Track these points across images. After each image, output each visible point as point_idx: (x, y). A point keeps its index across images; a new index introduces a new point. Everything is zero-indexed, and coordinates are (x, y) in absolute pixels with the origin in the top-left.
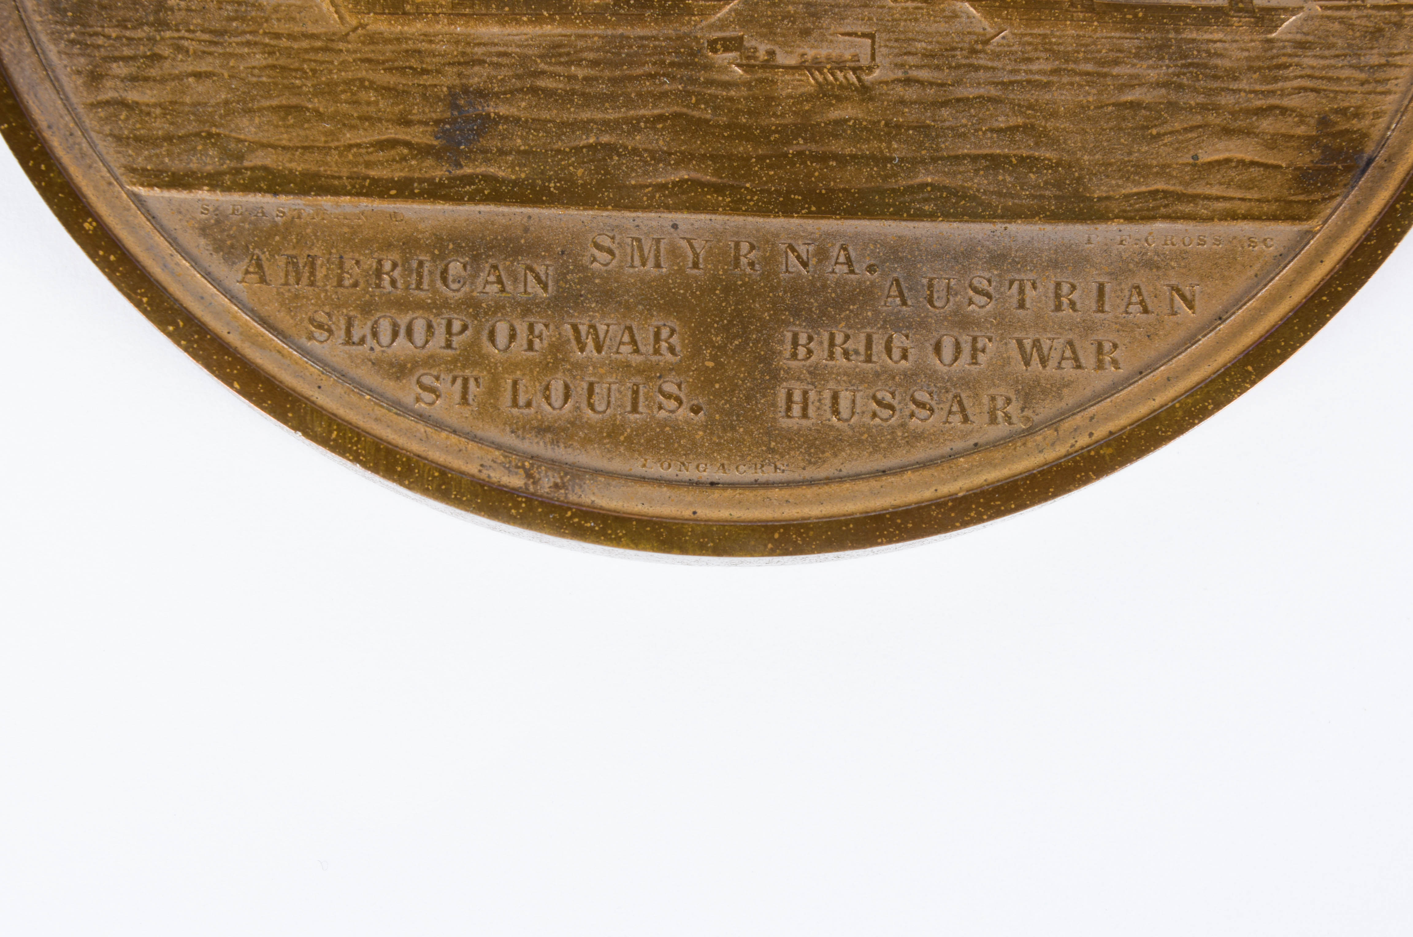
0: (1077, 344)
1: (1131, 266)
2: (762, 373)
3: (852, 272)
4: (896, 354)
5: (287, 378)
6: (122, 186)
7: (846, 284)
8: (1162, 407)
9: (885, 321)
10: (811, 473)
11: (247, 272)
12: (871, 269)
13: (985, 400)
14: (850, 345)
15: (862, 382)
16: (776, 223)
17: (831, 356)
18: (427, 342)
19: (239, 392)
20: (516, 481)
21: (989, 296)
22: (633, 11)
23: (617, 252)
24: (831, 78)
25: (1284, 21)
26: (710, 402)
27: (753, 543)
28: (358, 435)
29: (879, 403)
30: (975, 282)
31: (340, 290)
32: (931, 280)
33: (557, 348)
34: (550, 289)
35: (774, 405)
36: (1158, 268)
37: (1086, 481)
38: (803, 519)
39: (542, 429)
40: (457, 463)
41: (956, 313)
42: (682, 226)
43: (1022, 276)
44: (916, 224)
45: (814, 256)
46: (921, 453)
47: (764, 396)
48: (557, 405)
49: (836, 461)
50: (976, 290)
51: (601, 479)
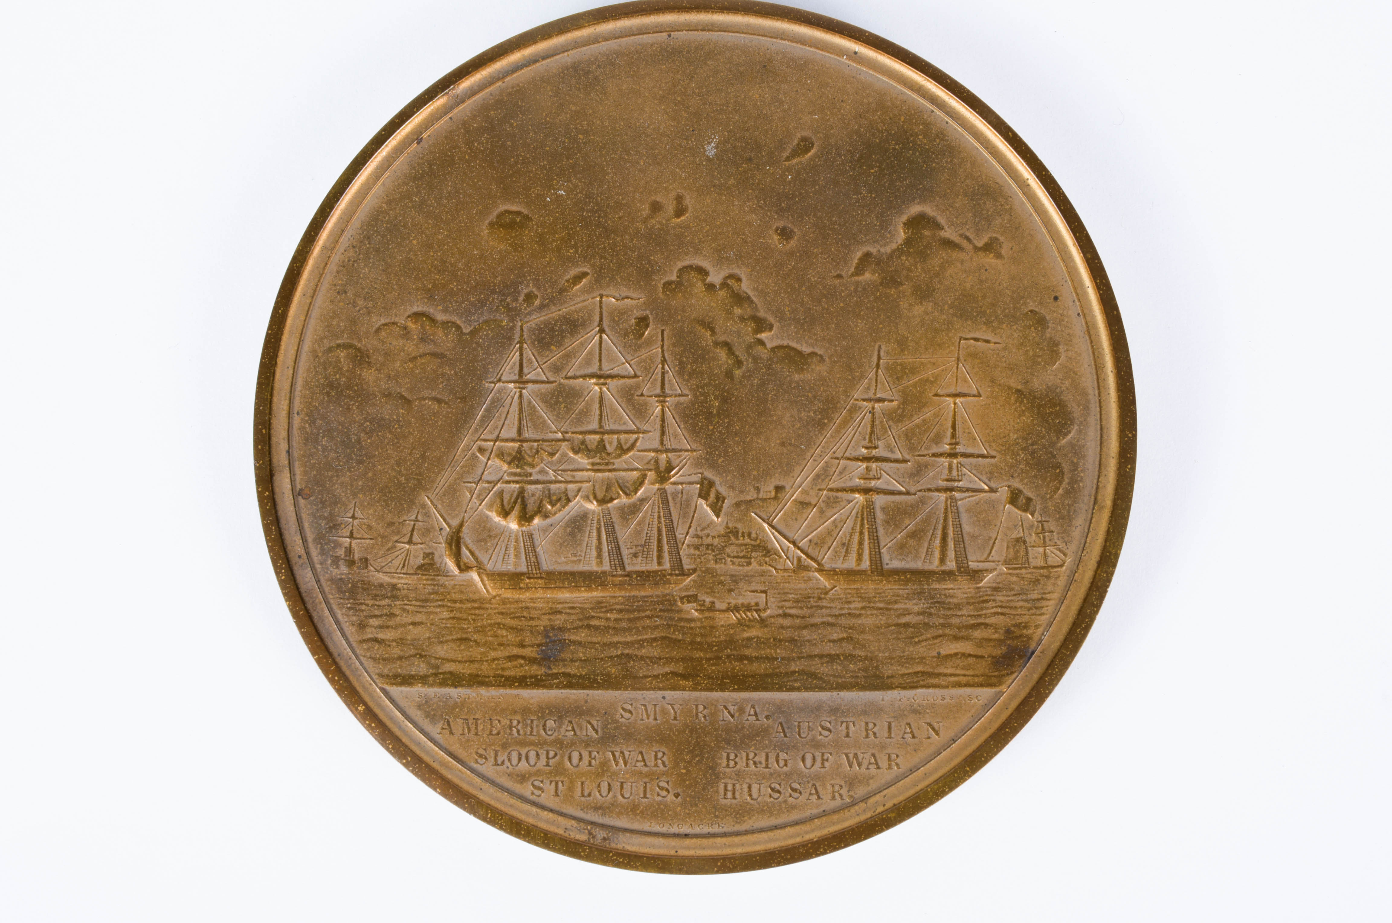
0: (877, 755)
1: (905, 712)
2: (711, 775)
3: (758, 720)
4: (782, 763)
5: (465, 786)
6: (377, 685)
7: (754, 726)
8: (921, 790)
9: (775, 746)
10: (737, 828)
11: (443, 729)
12: (767, 717)
13: (829, 787)
14: (757, 759)
15: (764, 778)
16: (717, 695)
17: (747, 765)
18: (536, 763)
19: (439, 793)
20: (583, 837)
21: (830, 731)
22: (639, 583)
23: (634, 712)
24: (744, 616)
25: (986, 577)
26: (684, 791)
27: (706, 868)
28: (502, 815)
29: (773, 789)
30: (822, 723)
31: (490, 737)
32: (799, 722)
33: (604, 764)
34: (599, 733)
35: (717, 792)
36: (920, 713)
37: (881, 831)
38: (733, 854)
39: (597, 808)
40: (552, 829)
41: (813, 740)
42: (668, 698)
43: (848, 719)
44: (791, 693)
45: (737, 711)
46: (795, 816)
47: (712, 787)
48: (604, 794)
49: (751, 822)
50: (823, 728)
51: (628, 835)
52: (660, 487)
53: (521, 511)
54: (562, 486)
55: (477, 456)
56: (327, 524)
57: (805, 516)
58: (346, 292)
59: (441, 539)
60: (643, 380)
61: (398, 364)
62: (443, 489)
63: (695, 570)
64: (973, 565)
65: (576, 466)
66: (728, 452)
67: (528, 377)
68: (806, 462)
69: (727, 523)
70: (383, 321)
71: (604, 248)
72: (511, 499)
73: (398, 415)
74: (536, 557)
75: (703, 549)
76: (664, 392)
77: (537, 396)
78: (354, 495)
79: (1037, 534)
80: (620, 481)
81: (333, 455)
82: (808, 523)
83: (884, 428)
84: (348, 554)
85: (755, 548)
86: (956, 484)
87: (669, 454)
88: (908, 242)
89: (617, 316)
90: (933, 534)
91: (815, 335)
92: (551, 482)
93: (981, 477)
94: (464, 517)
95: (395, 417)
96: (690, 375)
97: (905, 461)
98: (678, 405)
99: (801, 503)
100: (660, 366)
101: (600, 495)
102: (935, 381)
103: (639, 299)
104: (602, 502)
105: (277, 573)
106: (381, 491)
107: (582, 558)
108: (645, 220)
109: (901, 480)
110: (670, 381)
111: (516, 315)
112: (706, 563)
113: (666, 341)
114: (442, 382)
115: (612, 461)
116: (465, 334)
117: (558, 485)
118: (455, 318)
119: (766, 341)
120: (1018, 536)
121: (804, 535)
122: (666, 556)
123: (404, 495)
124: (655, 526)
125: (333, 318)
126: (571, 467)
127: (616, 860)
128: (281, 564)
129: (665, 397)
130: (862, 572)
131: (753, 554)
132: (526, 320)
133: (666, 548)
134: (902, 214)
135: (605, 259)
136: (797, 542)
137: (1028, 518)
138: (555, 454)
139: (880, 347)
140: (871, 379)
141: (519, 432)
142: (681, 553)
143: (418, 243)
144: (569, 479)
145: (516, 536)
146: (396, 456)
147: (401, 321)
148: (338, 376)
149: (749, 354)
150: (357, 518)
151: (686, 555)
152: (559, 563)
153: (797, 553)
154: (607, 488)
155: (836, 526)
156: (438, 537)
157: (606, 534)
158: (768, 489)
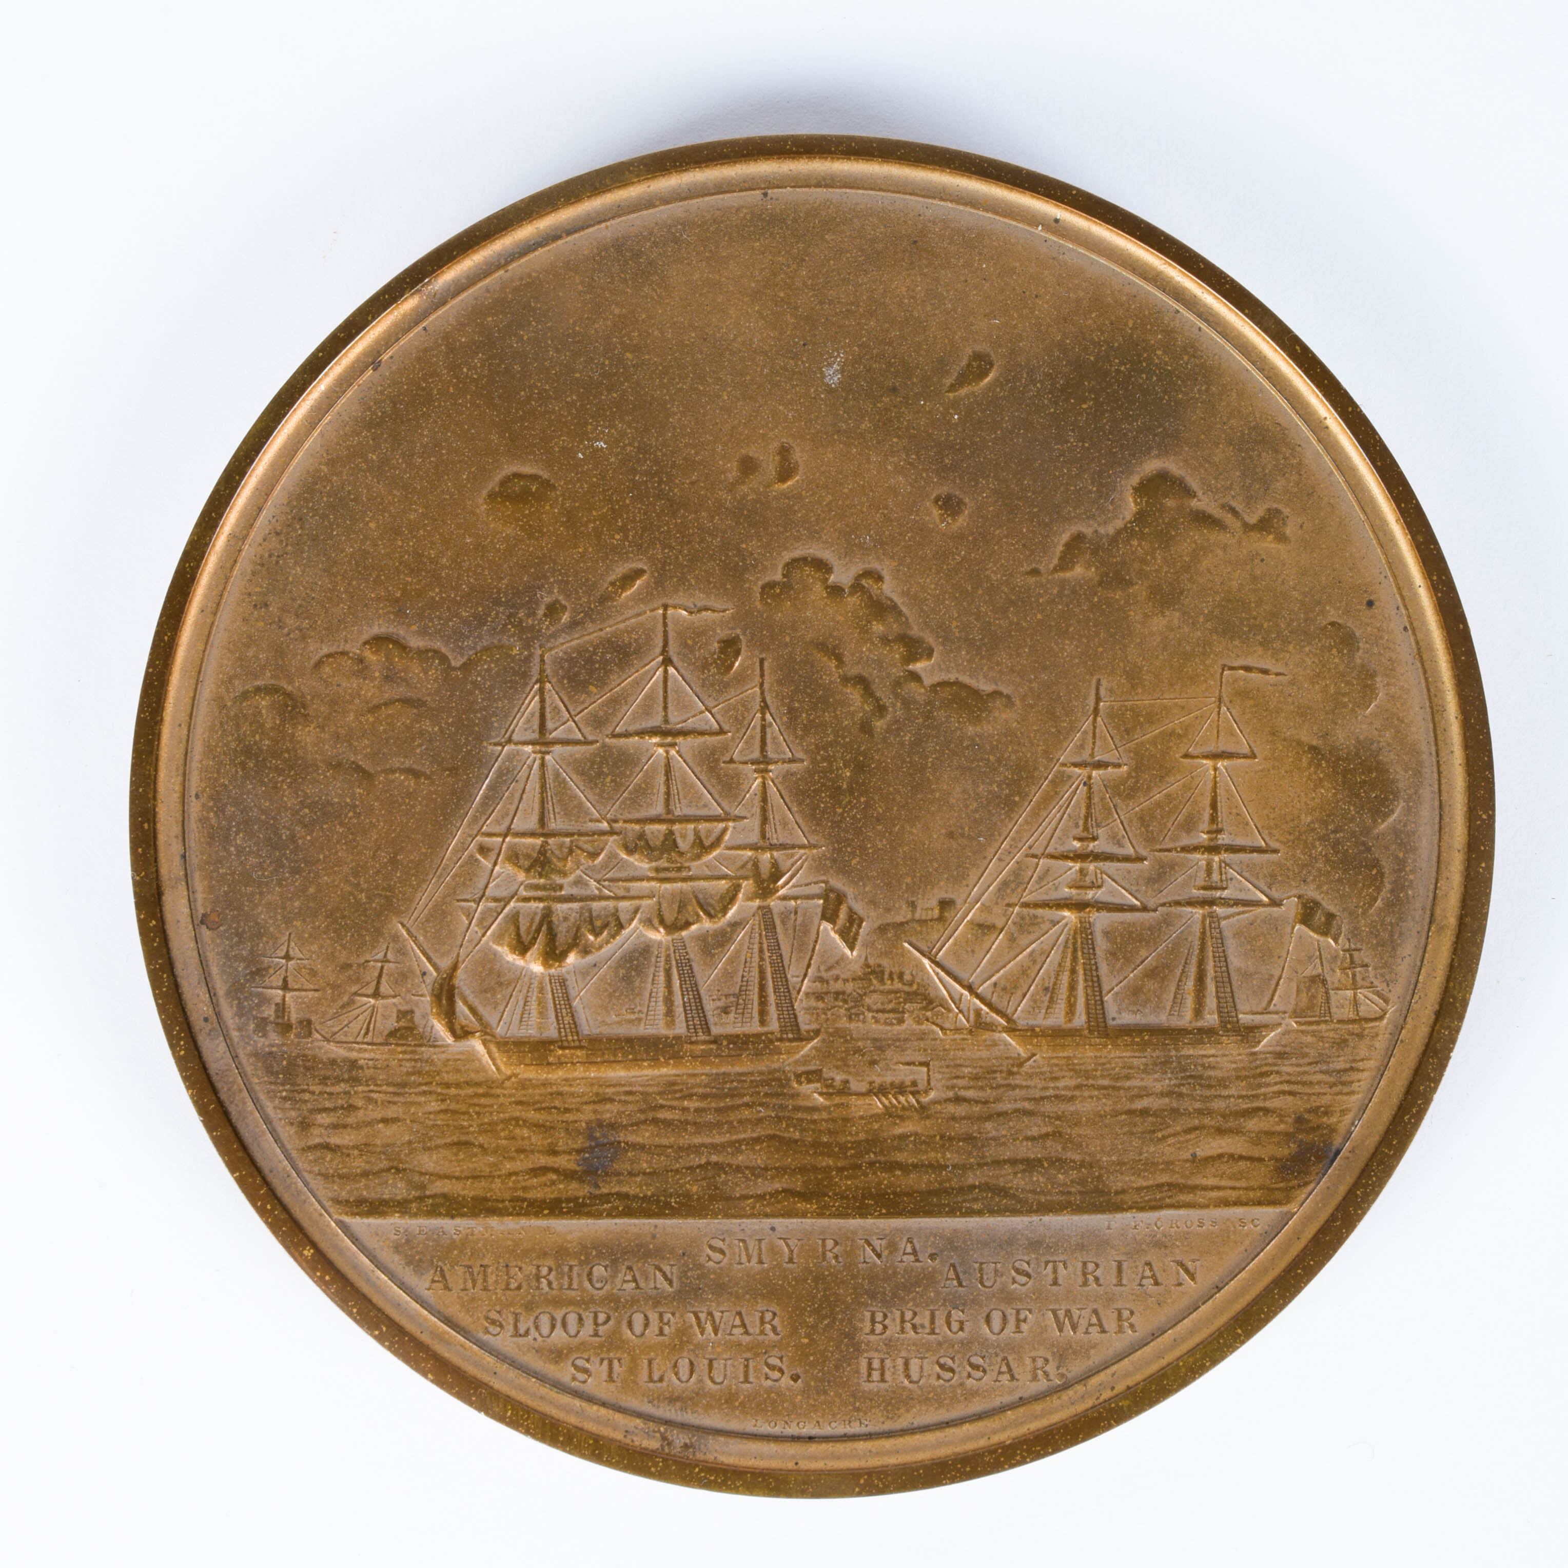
0: (1101, 1312)
1: (1144, 1246)
2: (847, 1346)
3: (917, 1260)
4: (955, 1326)
5: (471, 1369)
6: (331, 1217)
7: (912, 1270)
8: (1169, 1365)
9: (945, 1300)
10: (888, 1426)
11: (433, 1281)
12: (932, 1257)
13: (1028, 1361)
14: (917, 1321)
15: (928, 1351)
16: (854, 1223)
17: (903, 1330)
18: (578, 1332)
19: (432, 1381)
20: (654, 1444)
21: (1028, 1275)
22: (732, 1053)
23: (727, 1252)
24: (894, 1101)
25: (1265, 1037)
26: (806, 1372)
27: (843, 1487)
28: (528, 1412)
29: (942, 1366)
30: (1017, 1264)
31: (508, 1292)
32: (981, 1264)
33: (683, 1332)
34: (675, 1284)
35: (857, 1372)
36: (1166, 1247)
37: (1109, 1427)
38: (883, 1466)
39: (673, 1399)
40: (607, 1432)
41: (1002, 1290)
42: (779, 1229)
43: (1056, 1258)
44: (968, 1219)
45: (886, 1248)
46: (977, 1406)
47: (849, 1365)
48: (684, 1378)
49: (909, 1416)
50: (1018, 1271)
51: (722, 1439)
52: (762, 904)
53: (547, 945)
54: (611, 904)
55: (477, 860)
56: (245, 968)
57: (986, 946)
58: (266, 605)
59: (425, 990)
60: (733, 738)
61: (351, 716)
62: (426, 911)
63: (817, 1032)
64: (1244, 1018)
65: (632, 873)
66: (866, 849)
67: (553, 735)
68: (987, 862)
69: (866, 958)
70: (326, 650)
71: (669, 531)
72: (531, 926)
73: (353, 797)
74: (573, 1016)
75: (829, 999)
76: (765, 757)
77: (569, 764)
78: (288, 922)
79: (1343, 969)
80: (700, 896)
81: (253, 860)
82: (991, 957)
83: (1106, 808)
84: (280, 1014)
85: (910, 997)
86: (1218, 894)
87: (775, 854)
88: (1141, 517)
89: (690, 638)
90: (1183, 972)
91: (998, 664)
92: (593, 898)
93: (1256, 882)
94: (458, 955)
95: (348, 800)
96: (806, 729)
97: (1141, 859)
98: (788, 775)
99: (981, 926)
100: (759, 715)
101: (669, 918)
102: (1185, 735)
103: (724, 611)
104: (673, 927)
105: (172, 1046)
106: (330, 915)
107: (643, 1016)
108: (732, 487)
109: (1134, 888)
110: (774, 738)
111: (533, 638)
112: (834, 1021)
113: (767, 677)
114: (420, 745)
115: (686, 864)
116: (455, 669)
117: (603, 903)
118: (438, 645)
119: (923, 675)
120: (1314, 973)
121: (986, 975)
122: (772, 1009)
123: (366, 922)
124: (755, 964)
125: (248, 646)
126: (623, 875)
127: (705, 1478)
128: (179, 1032)
129: (768, 763)
130: (1073, 1033)
131: (907, 1006)
132: (549, 645)
133: (772, 998)
134: (1131, 473)
135: (671, 548)
136: (975, 986)
137: (1329, 944)
138: (598, 854)
139: (1099, 681)
140: (1085, 732)
141: (542, 821)
142: (796, 1005)
143: (378, 527)
144: (621, 893)
145: (541, 983)
146: (352, 861)
147: (354, 649)
148: (257, 737)
149: (896, 695)
150: (292, 959)
151: (804, 1008)
152: (607, 1024)
153: (974, 1004)
154: (679, 907)
155: (1035, 962)
156: (419, 986)
157: (680, 978)
158: (928, 906)
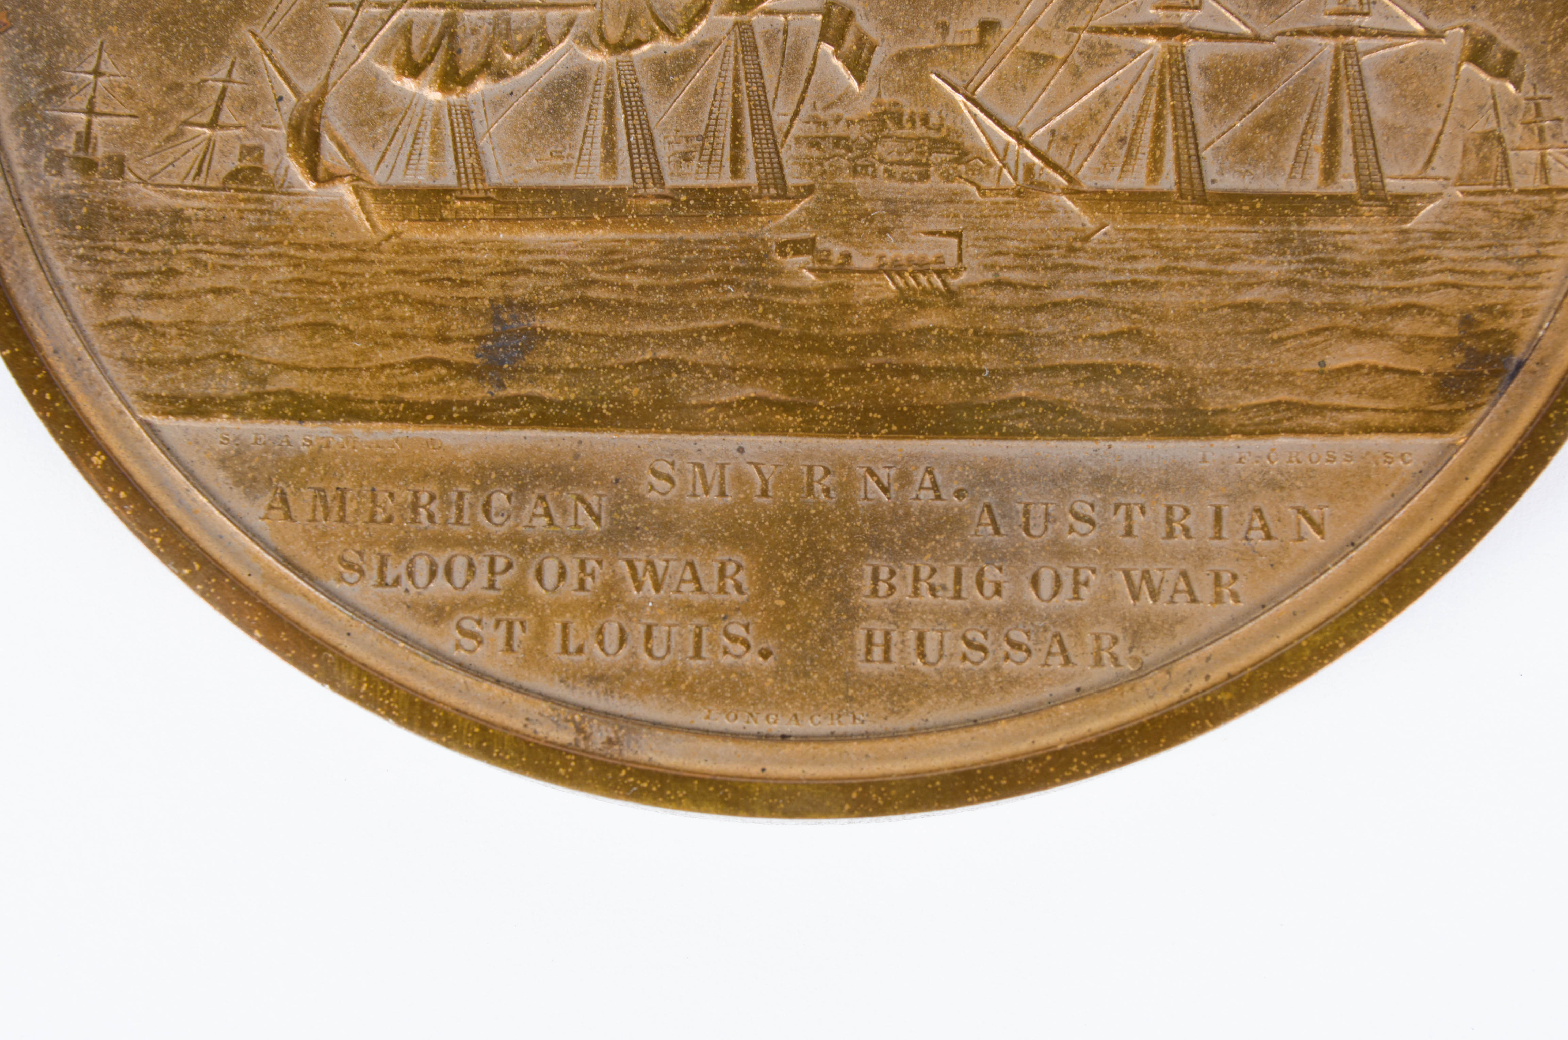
0: (1191, 574)
1: (1252, 486)
2: (838, 612)
3: (938, 497)
4: (989, 588)
5: (314, 626)
6: (134, 415)
7: (931, 511)
8: (1286, 645)
9: (975, 552)
10: (894, 723)
11: (271, 508)
12: (959, 494)
13: (1089, 639)
14: (936, 580)
15: (950, 620)
16: (853, 445)
17: (916, 592)
18: (467, 582)
19: (260, 640)
20: (566, 737)
21: (1092, 522)
22: (694, 212)
23: (676, 479)
24: (912, 282)
25: (1420, 209)
26: (781, 645)
27: (828, 803)
28: (391, 687)
29: (969, 644)
30: (1077, 507)
31: (373, 526)
32: (1027, 505)
33: (612, 587)
34: (603, 521)
35: (852, 647)
36: (1282, 488)
37: (1202, 729)
38: (884, 776)
39: (595, 678)
40: (499, 717)
41: (1054, 542)
42: (748, 450)
43: (1129, 500)
44: (1009, 443)
45: (896, 480)
46: (1017, 699)
47: (841, 637)
48: (611, 650)
49: (922, 711)
50: (1077, 516)
51: (660, 733)
52: (740, 19)
53: (447, 65)
54: (536, 13)
56: (40, 85)
57: (1042, 81)
59: (280, 120)
62: (287, 18)
63: (810, 190)
64: (1393, 185)
69: (879, 94)
72: (426, 39)
74: (477, 159)
75: (828, 146)
78: (101, 26)
79: (1527, 124)
80: (657, 7)
82: (1048, 96)
84: (82, 146)
85: (938, 145)
86: (1356, 20)
90: (1309, 121)
92: (512, 6)
93: (1408, 8)
94: (328, 76)
99: (1034, 55)
101: (614, 34)
104: (617, 47)
106: (157, 19)
107: (574, 161)
109: (1243, 11)
112: (833, 175)
117: (526, 12)
120: (1488, 127)
121: (1041, 119)
122: (749, 157)
124: (728, 98)
127: (635, 784)
130: (1160, 196)
131: (932, 158)
133: (749, 142)
136: (1026, 133)
137: (1507, 92)
142: (783, 151)
145: (437, 114)
150: (102, 74)
151: (792, 156)
152: (526, 172)
153: (1025, 156)
154: (629, 19)
155: (1107, 104)
156: (272, 115)
157: (625, 112)
158: (964, 28)
